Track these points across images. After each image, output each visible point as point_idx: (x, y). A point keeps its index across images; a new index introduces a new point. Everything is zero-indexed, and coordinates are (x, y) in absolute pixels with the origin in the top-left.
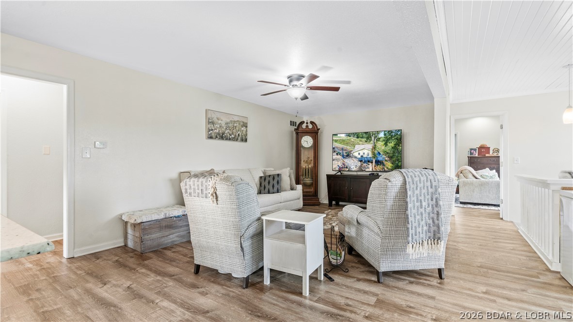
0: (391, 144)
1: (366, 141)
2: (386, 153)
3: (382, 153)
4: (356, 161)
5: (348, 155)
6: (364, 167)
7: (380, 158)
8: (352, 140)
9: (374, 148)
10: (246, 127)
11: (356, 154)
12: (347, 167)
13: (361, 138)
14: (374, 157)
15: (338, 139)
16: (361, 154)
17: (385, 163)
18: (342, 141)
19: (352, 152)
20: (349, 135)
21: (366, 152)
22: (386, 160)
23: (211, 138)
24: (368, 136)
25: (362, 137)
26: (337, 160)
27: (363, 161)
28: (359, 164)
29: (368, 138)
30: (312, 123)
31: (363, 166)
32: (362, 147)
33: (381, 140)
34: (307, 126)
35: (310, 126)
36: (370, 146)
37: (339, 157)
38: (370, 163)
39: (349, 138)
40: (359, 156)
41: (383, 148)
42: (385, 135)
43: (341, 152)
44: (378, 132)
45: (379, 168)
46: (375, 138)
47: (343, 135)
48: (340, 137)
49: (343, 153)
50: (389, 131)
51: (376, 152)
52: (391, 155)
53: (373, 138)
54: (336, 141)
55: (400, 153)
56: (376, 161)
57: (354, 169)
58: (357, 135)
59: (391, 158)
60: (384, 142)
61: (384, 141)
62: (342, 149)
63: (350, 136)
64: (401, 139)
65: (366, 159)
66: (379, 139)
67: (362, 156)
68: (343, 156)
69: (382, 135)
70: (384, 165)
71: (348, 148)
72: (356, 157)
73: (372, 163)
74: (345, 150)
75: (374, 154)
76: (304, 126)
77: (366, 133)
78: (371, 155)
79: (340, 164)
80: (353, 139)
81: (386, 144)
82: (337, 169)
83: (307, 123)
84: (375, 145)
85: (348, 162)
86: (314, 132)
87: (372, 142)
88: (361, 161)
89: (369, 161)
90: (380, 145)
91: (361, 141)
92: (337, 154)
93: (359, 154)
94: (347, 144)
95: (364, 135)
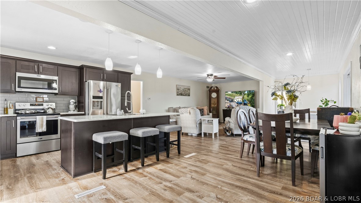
0: (250, 96)
2: (248, 100)
3: (246, 100)
4: (235, 103)
5: (232, 101)
9: (243, 98)
11: (235, 101)
12: (231, 106)
16: (238, 100)
17: (248, 104)
18: (230, 95)
20: (232, 92)
21: (240, 99)
22: (248, 103)
23: (178, 95)
24: (240, 93)
26: (227, 103)
29: (240, 94)
30: (216, 87)
32: (238, 97)
33: (246, 94)
34: (214, 88)
35: (215, 88)
36: (241, 97)
37: (228, 101)
39: (232, 93)
40: (237, 101)
41: (247, 98)
42: (248, 92)
44: (245, 91)
46: (244, 93)
47: (230, 92)
48: (229, 93)
50: (249, 91)
51: (244, 100)
52: (250, 101)
53: (243, 94)
54: (227, 95)
55: (254, 100)
57: (235, 107)
58: (236, 92)
59: (250, 102)
61: (247, 95)
62: (230, 98)
64: (254, 94)
67: (238, 101)
68: (230, 101)
69: (246, 92)
71: (232, 98)
72: (235, 102)
73: (242, 104)
75: (243, 100)
76: (213, 88)
77: (240, 91)
78: (242, 101)
79: (229, 105)
80: (234, 94)
81: (248, 96)
82: (227, 107)
83: (214, 87)
84: (244, 97)
85: (232, 104)
86: (217, 91)
87: (242, 95)
88: (237, 103)
90: (246, 97)
91: (237, 95)
92: (227, 100)
93: (237, 100)
94: (232, 96)
95: (239, 92)
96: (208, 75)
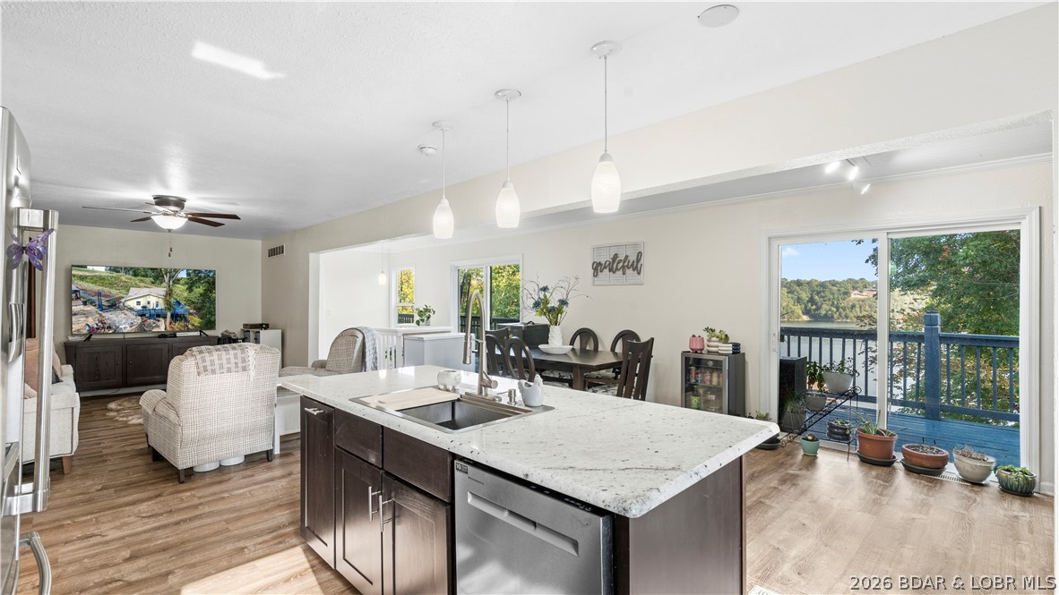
0: (199, 290)
1: (153, 283)
2: (190, 303)
3: (183, 303)
4: (131, 315)
5: (114, 305)
6: (150, 325)
7: (180, 311)
8: (123, 279)
9: (169, 293)
11: (132, 304)
12: (109, 328)
13: (144, 276)
14: (169, 309)
15: (87, 274)
16: (143, 303)
17: (189, 317)
18: (99, 279)
19: (123, 300)
20: (116, 270)
21: (153, 300)
22: (191, 314)
24: (157, 275)
25: (146, 276)
26: (83, 314)
27: (147, 315)
28: (139, 320)
29: (156, 278)
31: (146, 323)
32: (145, 291)
33: (182, 282)
36: (161, 290)
37: (89, 308)
38: (161, 319)
39: (115, 274)
40: (139, 308)
41: (186, 294)
42: (188, 274)
43: (95, 298)
44: (176, 271)
45: (177, 325)
46: (170, 278)
47: (102, 269)
48: (93, 271)
49: (100, 301)
50: (195, 271)
51: (172, 300)
52: (199, 305)
53: (166, 279)
54: (82, 278)
55: (213, 302)
56: (172, 316)
57: (129, 329)
58: (136, 272)
59: (198, 310)
60: (187, 286)
61: (186, 283)
62: (99, 294)
63: (117, 272)
64: (214, 283)
65: (153, 312)
66: (179, 280)
67: (144, 307)
68: (101, 307)
69: (183, 275)
70: (186, 320)
71: (114, 291)
72: (131, 309)
73: (165, 317)
74: (106, 296)
75: (168, 303)
77: (153, 269)
78: (162, 306)
79: (92, 322)
80: (124, 277)
81: (190, 289)
82: (85, 332)
84: (171, 290)
85: (112, 317)
87: (164, 284)
88: (142, 315)
89: (158, 316)
90: (180, 291)
91: (142, 281)
92: (85, 303)
93: (138, 303)
94: (111, 285)
95: (150, 272)
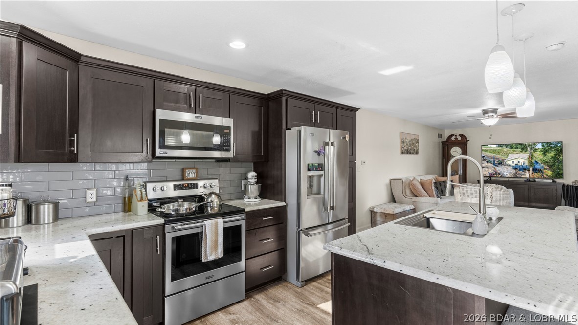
0: (551, 155)
1: (521, 152)
2: (545, 162)
3: (540, 162)
4: (510, 169)
5: (501, 163)
6: (520, 174)
7: (538, 167)
8: (505, 150)
9: (531, 157)
10: (418, 143)
11: (510, 163)
12: (499, 174)
13: (516, 148)
14: (531, 166)
15: (488, 149)
16: (516, 162)
17: (544, 171)
18: (494, 151)
19: (505, 161)
20: (501, 145)
21: (521, 161)
22: (545, 169)
23: (403, 153)
24: (523, 147)
25: (517, 148)
26: (487, 167)
27: (518, 169)
28: (514, 171)
29: (523, 149)
30: (461, 136)
31: (518, 173)
32: (517, 156)
33: (538, 150)
34: (456, 139)
35: (459, 138)
36: (526, 155)
37: (489, 164)
38: (526, 171)
39: (501, 148)
40: (514, 165)
41: (542, 157)
42: (543, 146)
43: (492, 160)
44: (535, 144)
45: (536, 175)
46: (531, 148)
47: (495, 146)
48: (490, 147)
49: (494, 161)
50: (547, 143)
51: (533, 161)
52: (551, 164)
53: (529, 149)
54: (486, 151)
55: (561, 162)
56: (533, 169)
57: (508, 176)
58: (511, 146)
59: (551, 166)
60: (542, 153)
61: (542, 151)
62: (494, 158)
63: (503, 147)
64: (561, 150)
65: (521, 167)
66: (537, 149)
67: (517, 164)
68: (494, 164)
69: (539, 146)
70: (542, 172)
71: (500, 157)
72: (509, 165)
73: (529, 170)
74: (497, 159)
75: (530, 162)
76: (453, 138)
77: (520, 144)
78: (527, 163)
79: (491, 171)
80: (505, 149)
81: (544, 154)
82: (488, 176)
83: (456, 136)
84: (532, 155)
85: (500, 169)
86: (463, 143)
87: (528, 152)
88: (516, 169)
89: (525, 169)
90: (538, 156)
91: (515, 151)
92: (487, 162)
93: (513, 162)
94: (499, 153)
95: (519, 146)
96: (485, 112)
